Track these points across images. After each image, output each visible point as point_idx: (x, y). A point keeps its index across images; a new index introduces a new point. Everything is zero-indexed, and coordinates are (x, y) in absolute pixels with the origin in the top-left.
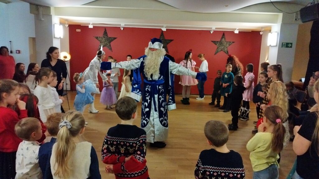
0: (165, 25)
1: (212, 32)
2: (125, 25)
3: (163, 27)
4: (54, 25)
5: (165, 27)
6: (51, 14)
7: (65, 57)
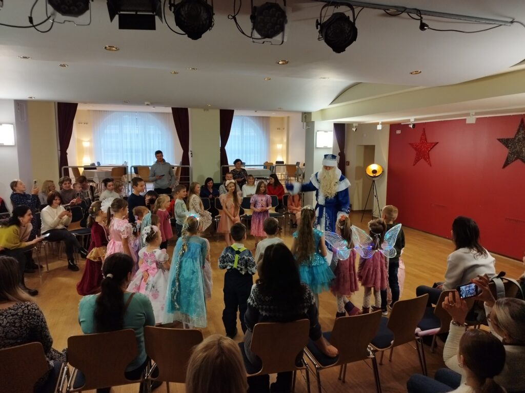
0: (472, 112)
3: (468, 115)
4: (316, 133)
5: (474, 116)
6: (312, 120)
7: (374, 172)
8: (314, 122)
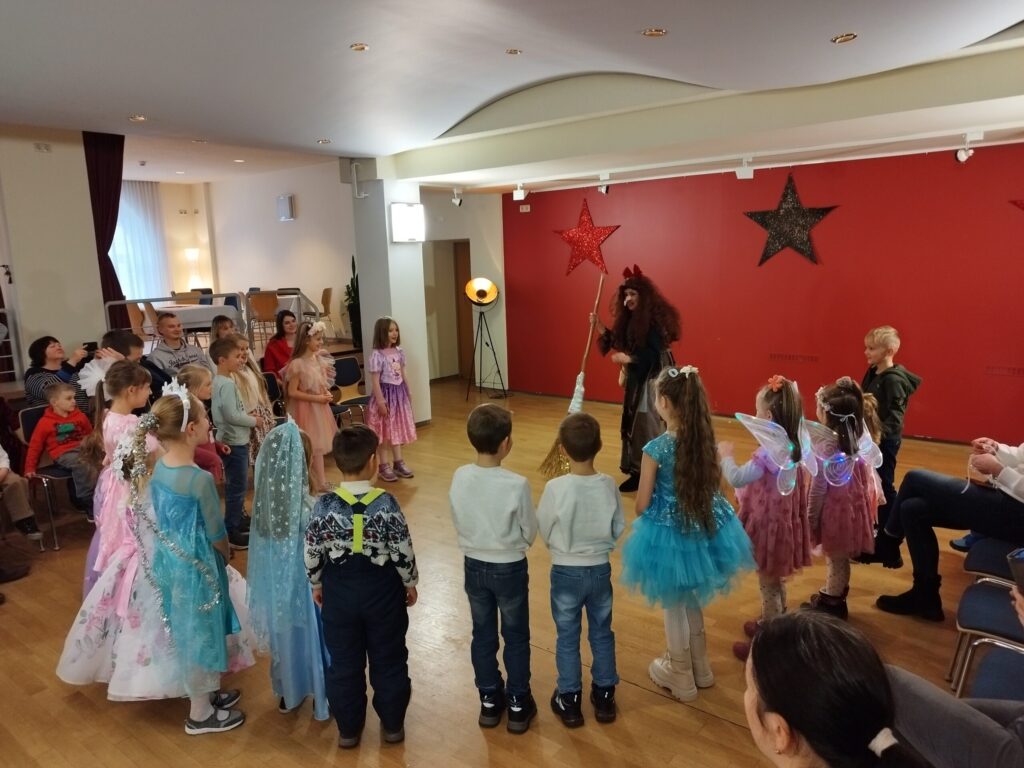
0: (748, 156)
1: (963, 157)
2: (612, 176)
3: (739, 163)
4: (390, 208)
5: (749, 164)
6: (379, 177)
7: (482, 294)
8: (381, 181)
